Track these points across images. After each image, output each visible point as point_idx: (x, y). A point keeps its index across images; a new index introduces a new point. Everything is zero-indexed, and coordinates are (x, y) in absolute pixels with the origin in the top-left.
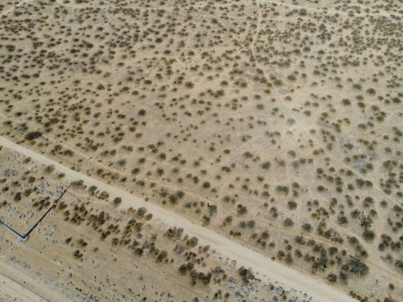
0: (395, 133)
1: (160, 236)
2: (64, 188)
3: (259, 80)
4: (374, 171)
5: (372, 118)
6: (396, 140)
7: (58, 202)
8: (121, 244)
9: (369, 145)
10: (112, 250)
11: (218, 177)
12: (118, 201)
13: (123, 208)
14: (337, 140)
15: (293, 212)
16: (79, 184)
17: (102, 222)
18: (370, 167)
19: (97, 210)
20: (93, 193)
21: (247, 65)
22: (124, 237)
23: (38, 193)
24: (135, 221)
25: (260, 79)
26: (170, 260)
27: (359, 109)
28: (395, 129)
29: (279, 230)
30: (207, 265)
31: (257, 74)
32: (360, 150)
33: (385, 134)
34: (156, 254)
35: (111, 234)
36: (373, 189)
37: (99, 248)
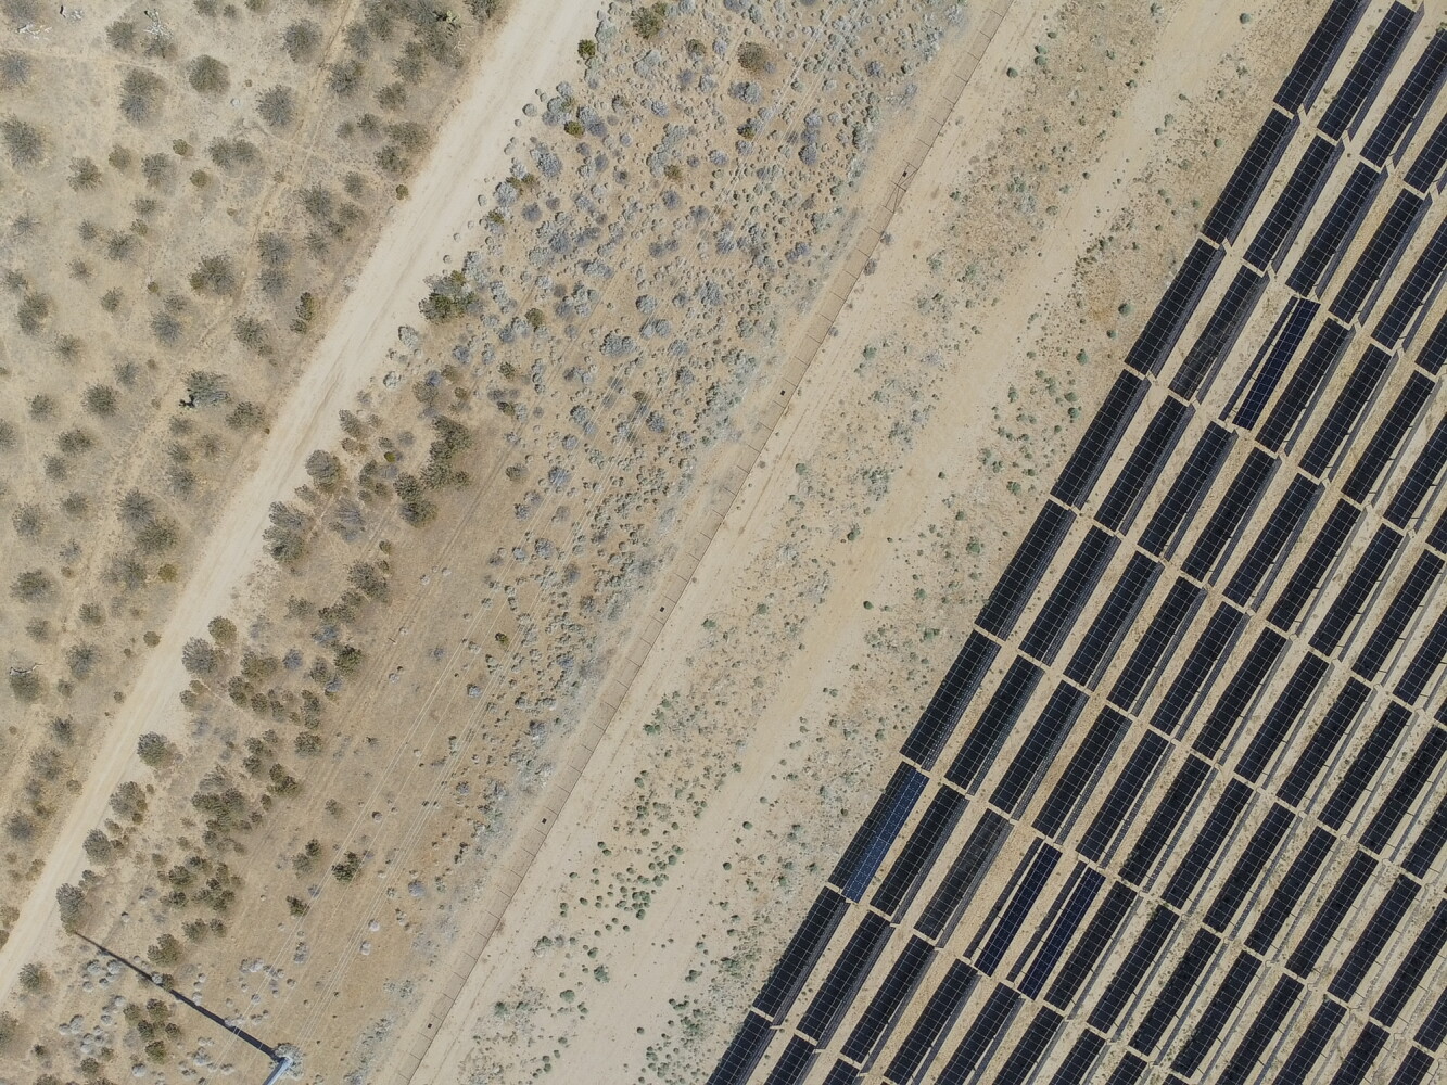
1: (297, 588)
2: (91, 958)
7: (148, 972)
8: (316, 725)
10: (339, 754)
11: (68, 349)
12: (153, 749)
13: (183, 727)
15: (236, 78)
16: (75, 905)
17: (235, 798)
19: (188, 823)
20: (118, 844)
22: (294, 717)
23: (107, 1053)
24: (236, 683)
26: (384, 556)
29: (300, 148)
30: (407, 428)
34: (358, 600)
35: (280, 761)
37: (331, 796)
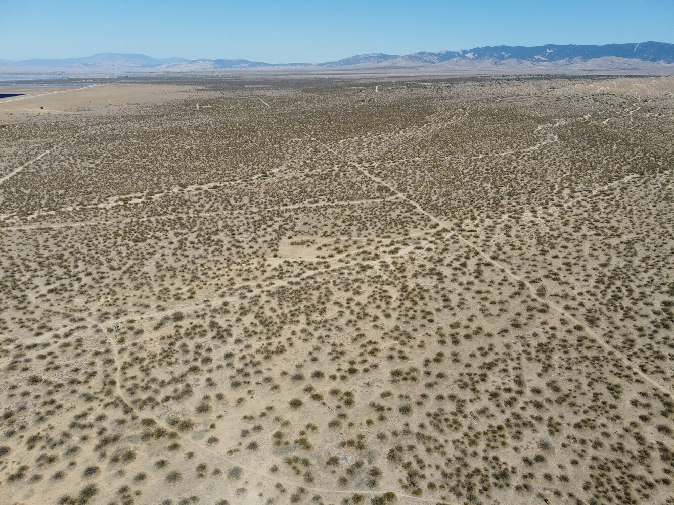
0: (376, 410)
3: (152, 435)
4: (384, 475)
5: (339, 407)
6: (382, 418)
9: (356, 444)
14: (313, 461)
18: (375, 472)
21: (122, 422)
25: (152, 433)
27: (317, 404)
28: (372, 405)
31: (144, 428)
32: (349, 458)
33: (366, 418)
36: (399, 500)
